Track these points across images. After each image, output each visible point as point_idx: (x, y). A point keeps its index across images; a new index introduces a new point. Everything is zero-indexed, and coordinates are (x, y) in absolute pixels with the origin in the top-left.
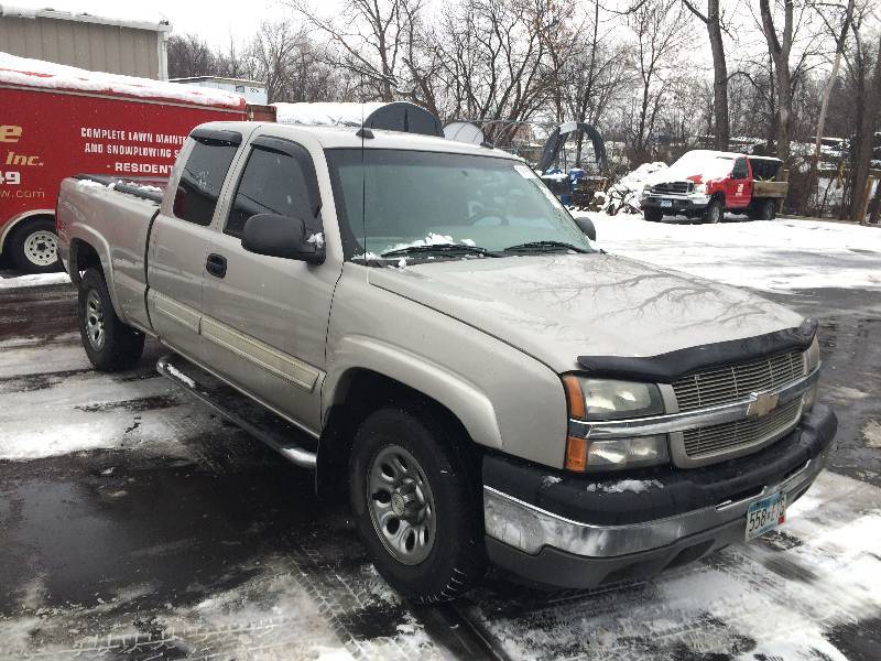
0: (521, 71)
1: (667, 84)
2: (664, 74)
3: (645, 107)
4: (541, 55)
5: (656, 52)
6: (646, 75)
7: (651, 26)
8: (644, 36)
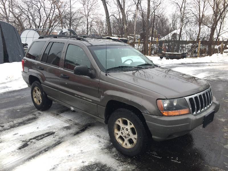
0: (49, 14)
1: (93, 19)
2: (92, 16)
3: (88, 26)
4: (55, 9)
5: (89, 10)
6: (87, 17)
7: (86, 3)
8: (85, 5)
